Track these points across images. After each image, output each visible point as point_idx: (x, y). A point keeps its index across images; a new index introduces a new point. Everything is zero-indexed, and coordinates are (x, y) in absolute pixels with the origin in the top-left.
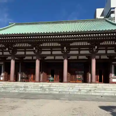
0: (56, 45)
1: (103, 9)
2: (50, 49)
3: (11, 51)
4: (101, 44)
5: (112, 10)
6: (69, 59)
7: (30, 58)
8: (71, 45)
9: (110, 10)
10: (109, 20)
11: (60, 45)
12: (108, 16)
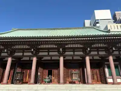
0: (53, 47)
1: (90, 20)
2: (47, 50)
3: (10, 52)
4: (92, 46)
5: (96, 21)
6: (64, 59)
7: (28, 59)
8: (66, 46)
9: (95, 21)
10: (96, 28)
11: (56, 47)
12: (95, 25)
